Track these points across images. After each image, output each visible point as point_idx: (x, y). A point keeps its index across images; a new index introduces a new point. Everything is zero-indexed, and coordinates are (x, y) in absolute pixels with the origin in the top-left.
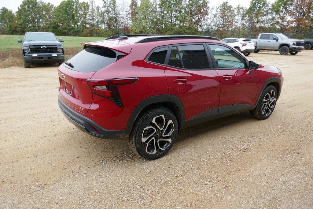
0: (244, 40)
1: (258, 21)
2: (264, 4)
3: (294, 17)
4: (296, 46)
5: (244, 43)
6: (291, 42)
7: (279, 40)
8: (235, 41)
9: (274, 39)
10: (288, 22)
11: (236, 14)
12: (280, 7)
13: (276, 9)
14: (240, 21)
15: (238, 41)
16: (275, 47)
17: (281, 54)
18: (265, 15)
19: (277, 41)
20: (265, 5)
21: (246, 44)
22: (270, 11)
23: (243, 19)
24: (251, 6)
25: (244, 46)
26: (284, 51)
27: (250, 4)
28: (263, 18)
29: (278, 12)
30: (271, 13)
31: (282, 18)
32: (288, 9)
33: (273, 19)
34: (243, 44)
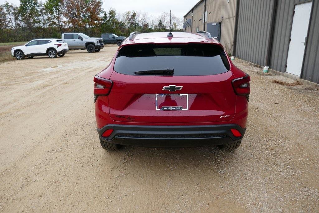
0: (57, 41)
1: (35, 21)
2: (35, 3)
3: (68, 18)
4: (99, 44)
5: (58, 43)
6: (94, 40)
7: (83, 39)
8: (47, 42)
9: (79, 38)
10: (65, 22)
11: (6, 12)
12: (52, 7)
13: (50, 9)
14: (13, 21)
15: (51, 42)
16: (82, 46)
17: (89, 52)
18: (40, 15)
19: (82, 40)
20: (38, 5)
21: (61, 45)
22: (44, 11)
23: (16, 19)
24: (21, 5)
25: (59, 47)
26: (91, 48)
27: (20, 3)
28: (39, 18)
29: (52, 12)
30: (45, 13)
31: (58, 19)
32: (60, 10)
33: (49, 19)
34: (58, 45)
